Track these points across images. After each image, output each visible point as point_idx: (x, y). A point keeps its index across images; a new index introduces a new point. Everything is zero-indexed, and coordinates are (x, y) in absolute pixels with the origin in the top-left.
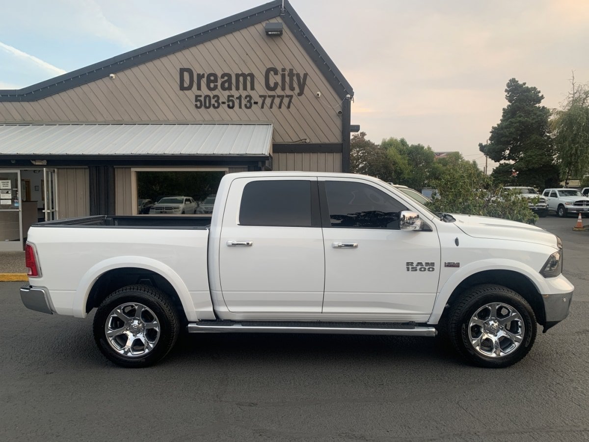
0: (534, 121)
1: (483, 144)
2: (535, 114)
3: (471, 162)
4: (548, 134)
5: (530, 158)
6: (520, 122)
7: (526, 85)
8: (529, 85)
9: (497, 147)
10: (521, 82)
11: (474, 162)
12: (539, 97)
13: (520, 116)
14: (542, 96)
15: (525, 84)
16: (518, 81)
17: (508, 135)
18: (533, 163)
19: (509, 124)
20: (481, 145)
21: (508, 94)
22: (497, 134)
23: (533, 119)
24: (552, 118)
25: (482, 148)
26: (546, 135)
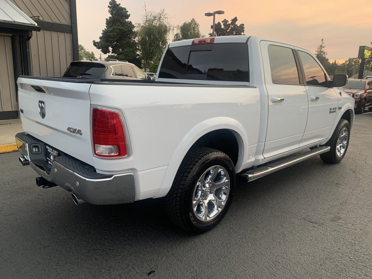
0: (127, 30)
1: (96, 41)
2: (127, 25)
3: (91, 53)
4: (133, 39)
5: (127, 53)
6: (119, 29)
7: (120, 6)
8: (122, 6)
9: (107, 44)
10: (118, 3)
11: (92, 53)
12: (128, 15)
13: (119, 26)
14: (130, 14)
15: (120, 4)
16: (116, 2)
17: (113, 37)
18: (129, 57)
19: (113, 30)
20: (94, 41)
21: (110, 9)
22: (106, 35)
23: (126, 28)
24: (135, 30)
25: (95, 44)
26: (132, 40)
